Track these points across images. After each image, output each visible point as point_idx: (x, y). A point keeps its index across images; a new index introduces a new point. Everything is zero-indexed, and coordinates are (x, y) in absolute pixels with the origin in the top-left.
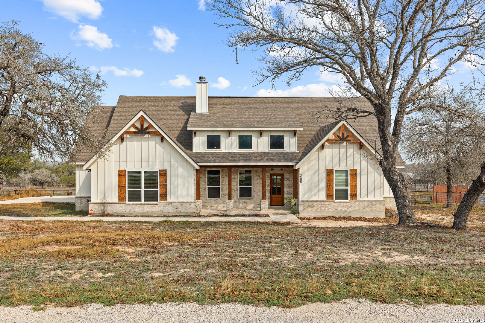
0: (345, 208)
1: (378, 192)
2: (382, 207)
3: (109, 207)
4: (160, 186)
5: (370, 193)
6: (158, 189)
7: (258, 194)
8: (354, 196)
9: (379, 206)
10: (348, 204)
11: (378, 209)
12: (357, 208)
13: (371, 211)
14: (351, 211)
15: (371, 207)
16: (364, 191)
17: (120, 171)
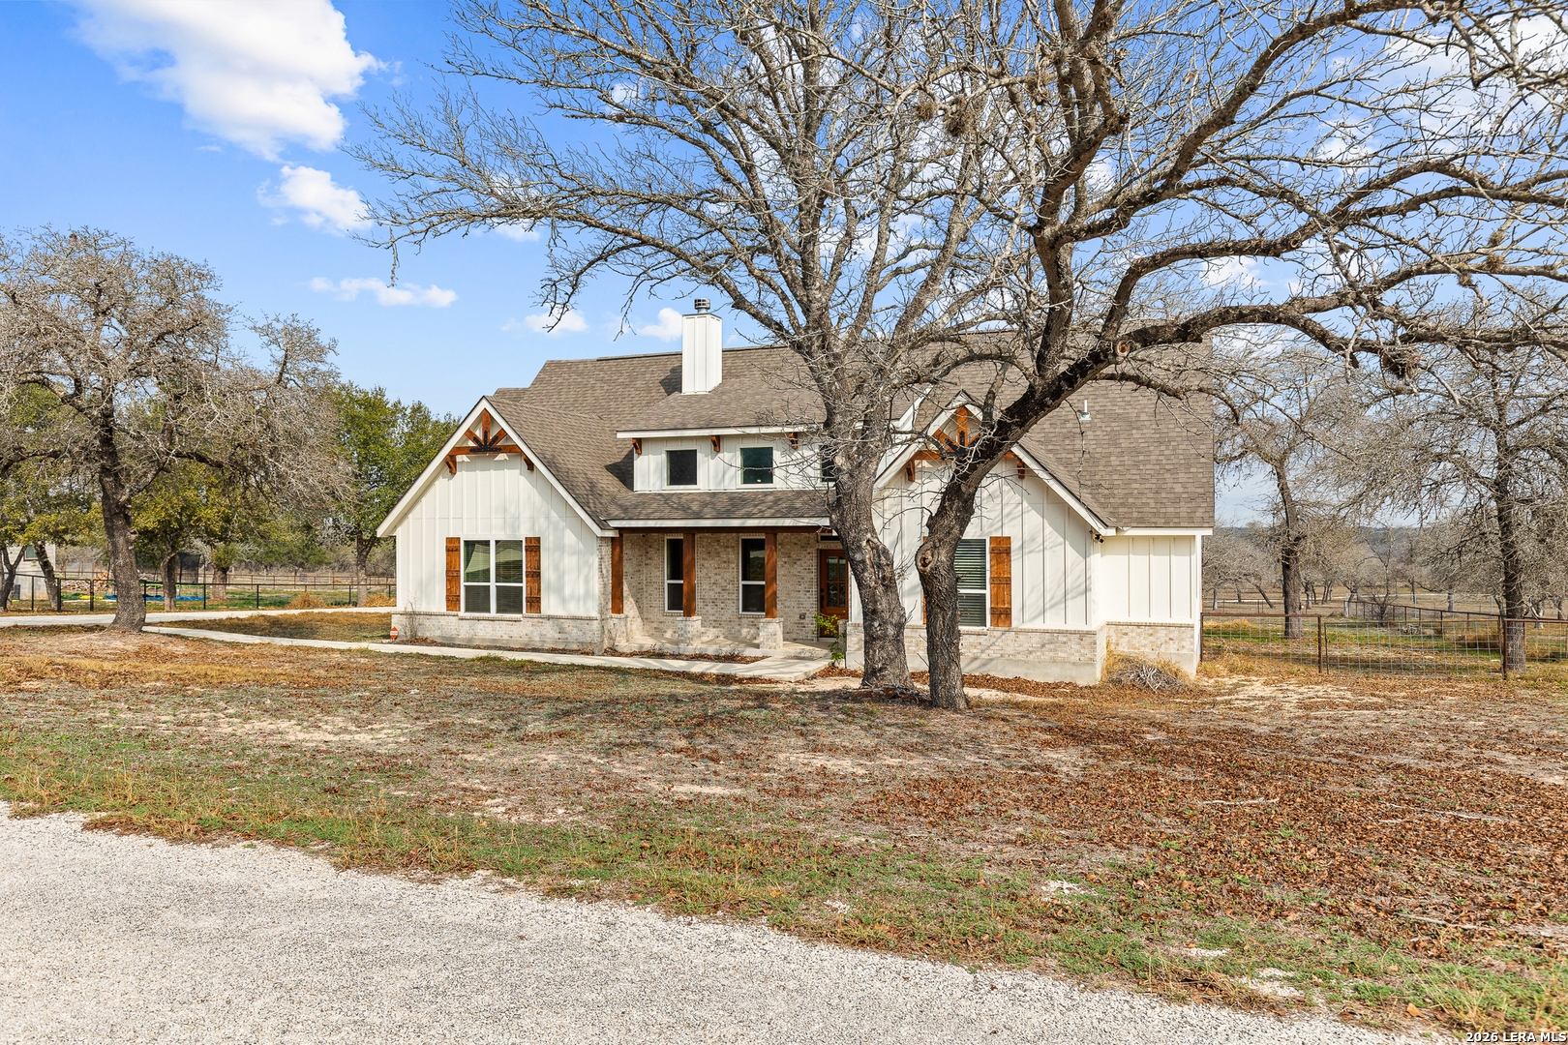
0: (975, 651)
1: (1075, 605)
2: (1086, 651)
3: (427, 623)
4: (527, 576)
5: (1052, 607)
6: (524, 585)
7: (787, 604)
8: (1003, 615)
9: (1077, 647)
10: (982, 639)
11: (1075, 658)
12: (1009, 650)
13: (1054, 661)
14: (992, 660)
15: (1055, 650)
16: (1033, 600)
17: (449, 540)
